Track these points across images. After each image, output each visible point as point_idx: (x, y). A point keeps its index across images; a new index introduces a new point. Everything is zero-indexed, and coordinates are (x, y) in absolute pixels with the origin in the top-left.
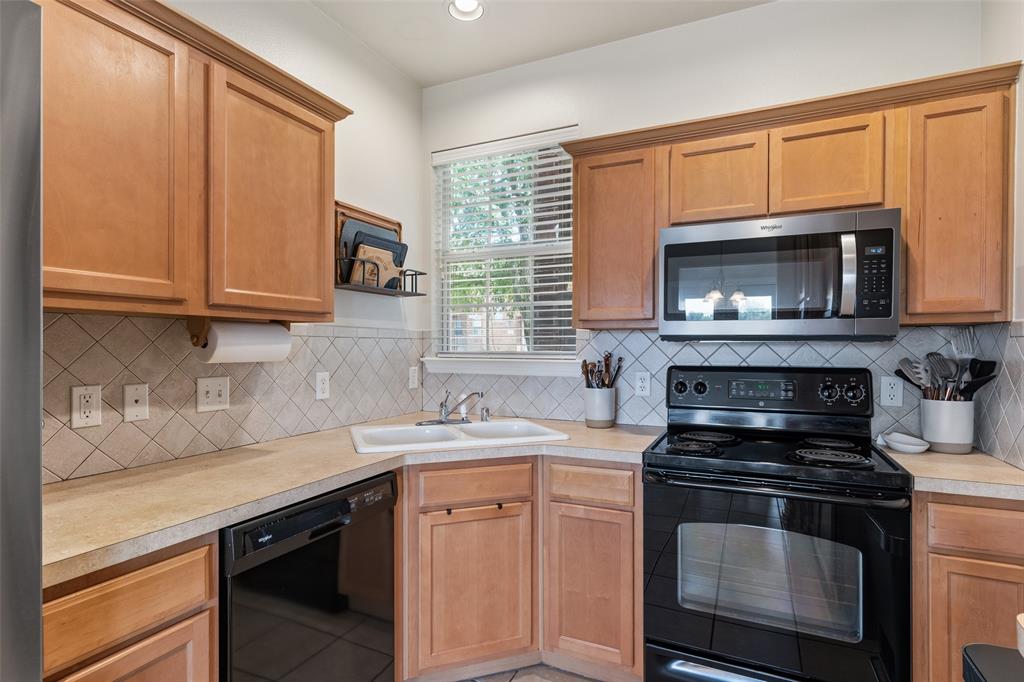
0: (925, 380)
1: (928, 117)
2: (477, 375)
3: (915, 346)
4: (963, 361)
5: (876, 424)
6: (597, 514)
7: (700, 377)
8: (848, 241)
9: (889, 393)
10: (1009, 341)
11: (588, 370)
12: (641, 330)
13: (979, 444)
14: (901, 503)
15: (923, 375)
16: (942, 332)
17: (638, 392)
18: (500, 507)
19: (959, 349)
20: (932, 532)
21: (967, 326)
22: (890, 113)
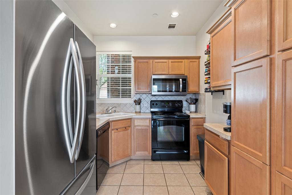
0: (190, 102)
1: (190, 62)
2: (109, 103)
3: (189, 96)
4: (194, 99)
5: (183, 109)
6: (143, 128)
7: (157, 102)
8: (181, 80)
9: (185, 104)
10: (200, 96)
11: (135, 101)
12: (145, 93)
13: (196, 112)
14: (189, 119)
15: (189, 101)
16: (191, 94)
17: (145, 106)
18: (126, 128)
19: (194, 97)
20: (192, 123)
21: (195, 93)
22: (185, 60)
